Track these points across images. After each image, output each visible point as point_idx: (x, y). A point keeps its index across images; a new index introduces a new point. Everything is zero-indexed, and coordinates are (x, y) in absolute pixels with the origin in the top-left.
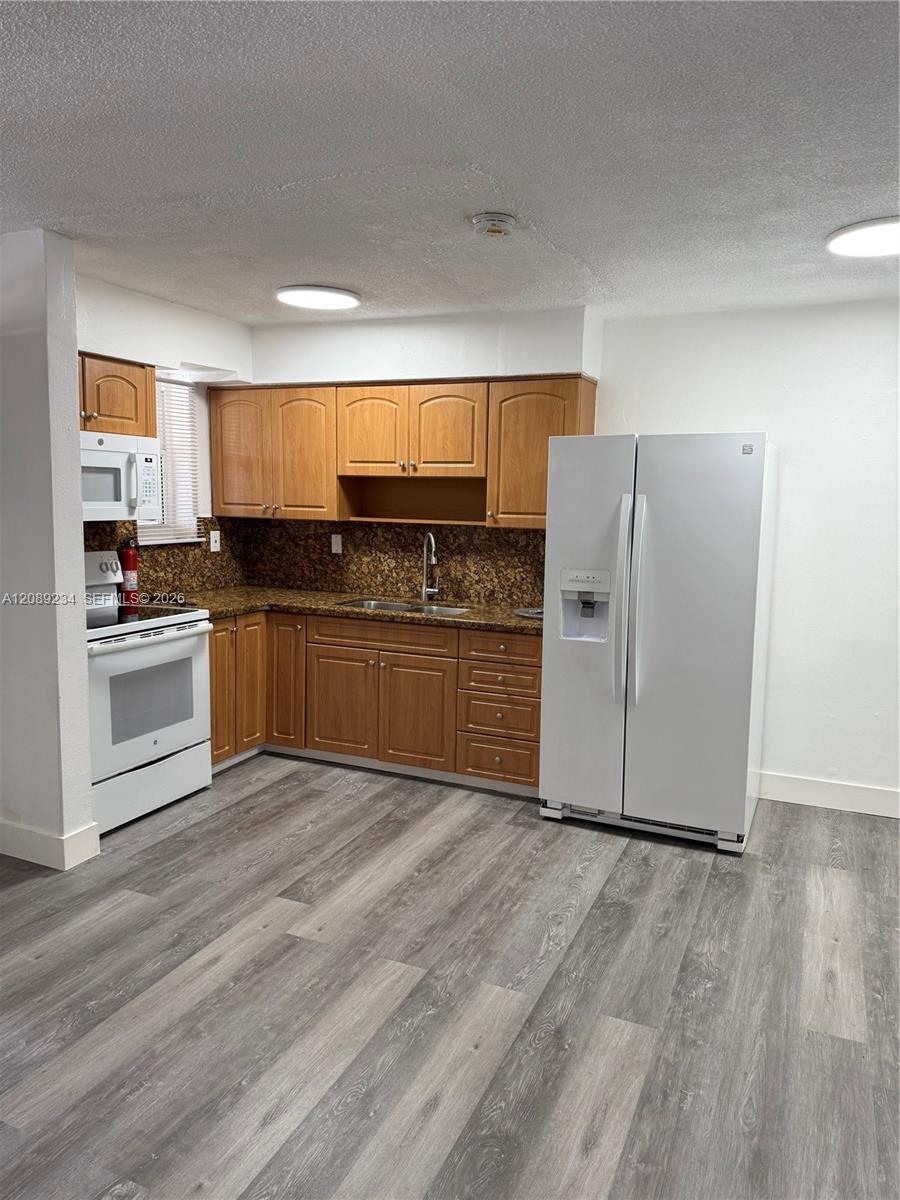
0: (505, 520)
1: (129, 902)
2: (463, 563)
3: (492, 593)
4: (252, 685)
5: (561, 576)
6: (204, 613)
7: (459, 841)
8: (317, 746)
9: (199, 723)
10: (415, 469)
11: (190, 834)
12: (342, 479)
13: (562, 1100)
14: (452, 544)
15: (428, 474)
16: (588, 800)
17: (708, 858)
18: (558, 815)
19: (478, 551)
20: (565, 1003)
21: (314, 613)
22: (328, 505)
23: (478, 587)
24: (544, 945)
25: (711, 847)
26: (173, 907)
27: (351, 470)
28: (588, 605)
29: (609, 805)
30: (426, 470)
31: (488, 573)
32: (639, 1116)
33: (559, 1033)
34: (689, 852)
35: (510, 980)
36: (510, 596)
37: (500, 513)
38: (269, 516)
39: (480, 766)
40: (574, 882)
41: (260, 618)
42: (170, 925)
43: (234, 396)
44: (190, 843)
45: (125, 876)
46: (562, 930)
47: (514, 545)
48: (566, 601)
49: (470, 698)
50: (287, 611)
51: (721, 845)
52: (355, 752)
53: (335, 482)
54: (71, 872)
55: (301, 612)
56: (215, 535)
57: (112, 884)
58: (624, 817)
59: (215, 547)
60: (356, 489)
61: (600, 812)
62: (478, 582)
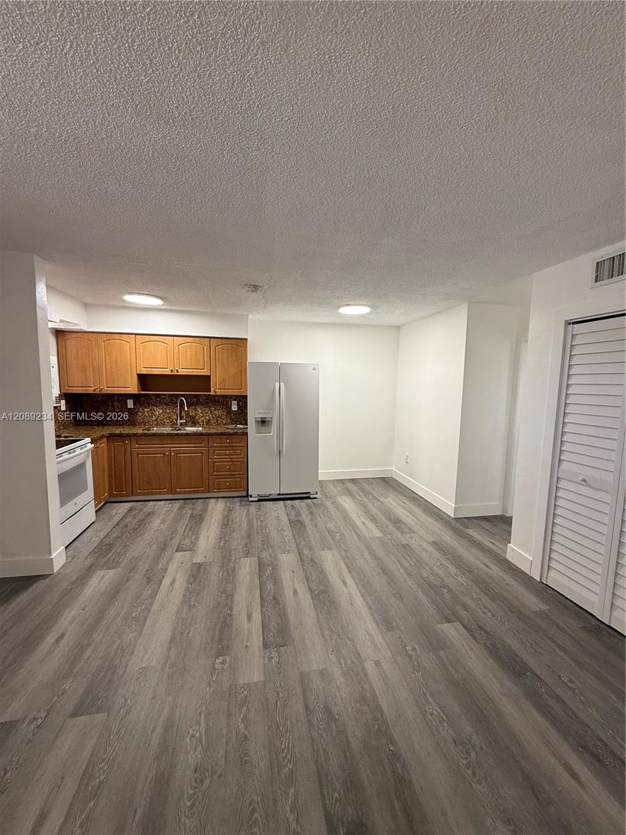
0: (219, 392)
2: (195, 410)
3: (209, 420)
4: (103, 471)
5: (253, 414)
6: (88, 440)
7: (229, 516)
8: (139, 494)
9: (89, 493)
10: (177, 371)
11: (106, 541)
12: (138, 374)
14: (194, 402)
15: (184, 374)
16: (265, 492)
17: (309, 501)
18: (256, 499)
19: (202, 404)
20: (306, 552)
21: (135, 435)
22: (133, 387)
23: (203, 419)
24: (286, 538)
25: (309, 498)
26: (133, 569)
27: (144, 372)
28: (263, 422)
29: (274, 492)
30: (182, 372)
31: (207, 413)
33: (312, 560)
34: (303, 501)
35: (284, 551)
36: (217, 421)
37: (216, 389)
38: (97, 392)
39: (219, 489)
40: (278, 518)
41: (105, 440)
42: (138, 577)
44: (110, 546)
45: (90, 567)
46: (287, 533)
47: (218, 401)
48: (256, 421)
49: (214, 462)
50: (120, 435)
51: (311, 496)
52: (160, 493)
53: (136, 377)
54: (59, 573)
55: (128, 435)
56: (63, 402)
57: (89, 571)
58: (279, 494)
59: (63, 408)
60: (144, 379)
61: (270, 495)
62: (202, 417)
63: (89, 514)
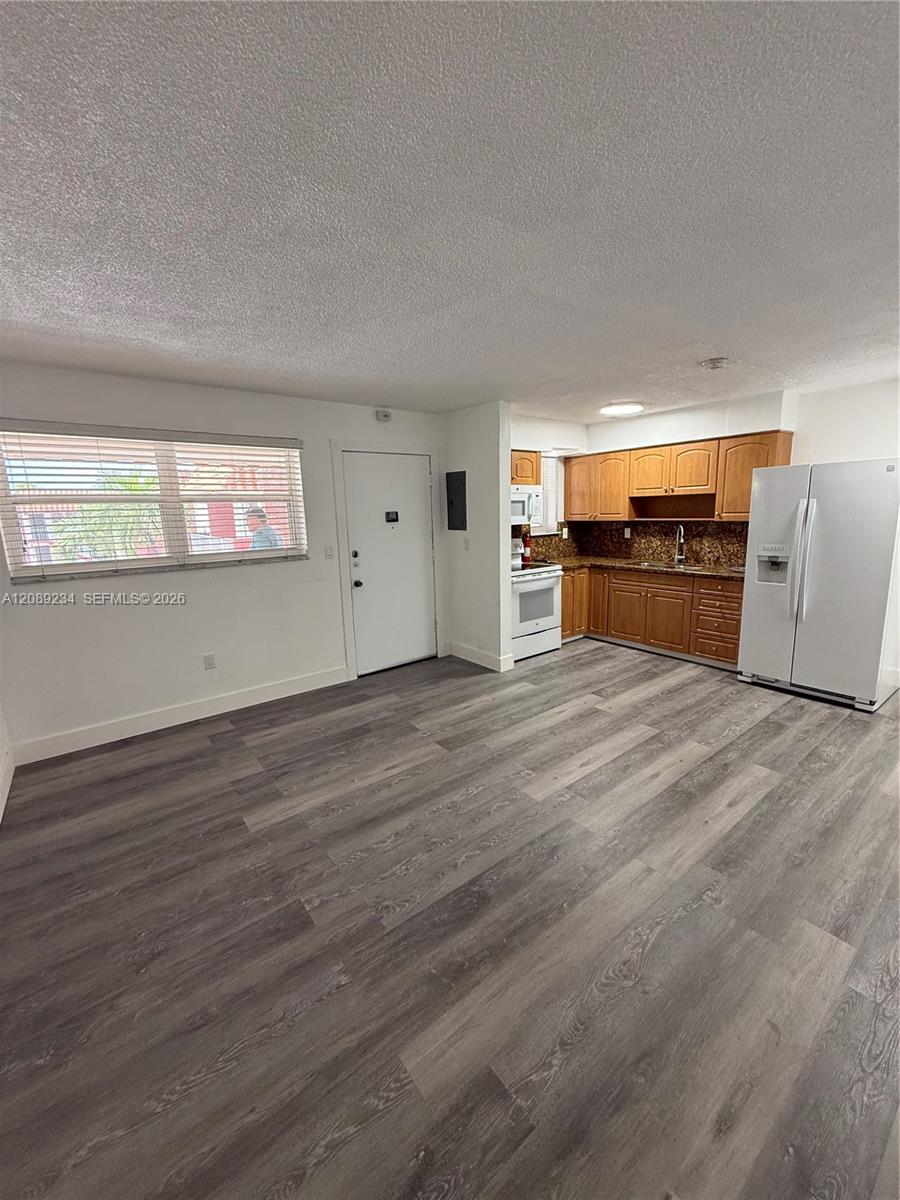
0: (726, 517)
1: (525, 687)
2: (701, 542)
3: (718, 558)
4: (581, 604)
5: (757, 547)
6: (560, 567)
7: (687, 685)
8: (612, 636)
9: (556, 618)
10: (673, 491)
11: (551, 666)
12: (631, 499)
13: (722, 787)
14: (695, 532)
15: (680, 493)
16: (768, 674)
17: (848, 711)
18: (749, 680)
19: (710, 535)
20: (732, 755)
21: (613, 568)
22: (622, 512)
23: (709, 555)
24: (727, 732)
25: (851, 707)
26: (544, 691)
27: (637, 494)
28: (775, 565)
29: (784, 678)
30: (679, 492)
31: (717, 547)
32: (762, 801)
33: (726, 765)
34: (833, 707)
35: (703, 741)
36: (730, 561)
37: (723, 513)
38: (592, 519)
39: (704, 651)
40: (751, 711)
41: (586, 570)
42: (543, 698)
43: (577, 461)
44: (552, 669)
45: (524, 677)
46: (738, 728)
47: (734, 531)
48: (760, 562)
49: (699, 615)
50: (600, 567)
51: (857, 706)
52: (633, 640)
53: (627, 501)
54: (503, 673)
55: (607, 568)
56: (565, 530)
57: (520, 680)
58: (792, 685)
59: (565, 536)
60: (640, 504)
61: (777, 681)
62: (709, 552)
63: (554, 639)
